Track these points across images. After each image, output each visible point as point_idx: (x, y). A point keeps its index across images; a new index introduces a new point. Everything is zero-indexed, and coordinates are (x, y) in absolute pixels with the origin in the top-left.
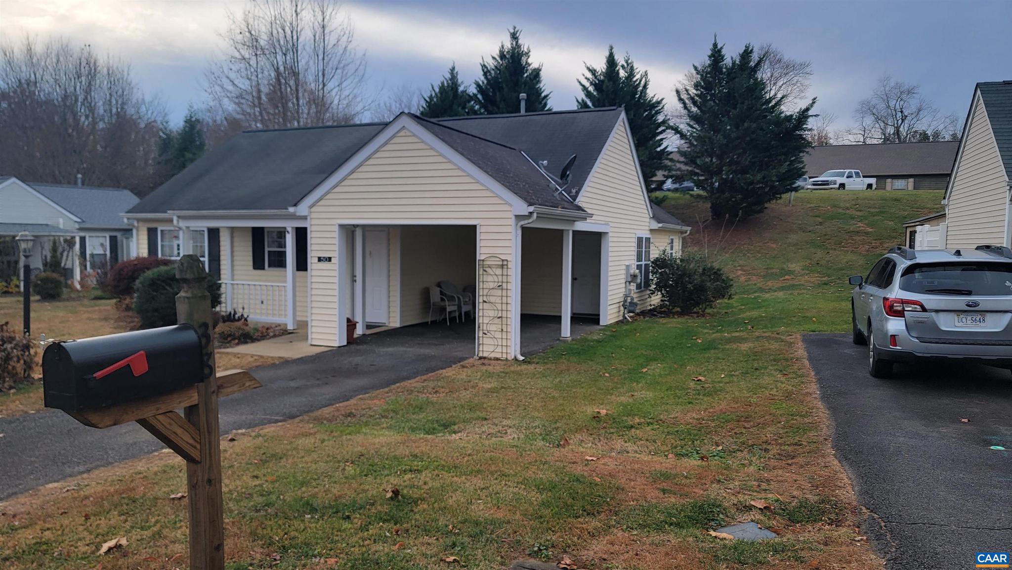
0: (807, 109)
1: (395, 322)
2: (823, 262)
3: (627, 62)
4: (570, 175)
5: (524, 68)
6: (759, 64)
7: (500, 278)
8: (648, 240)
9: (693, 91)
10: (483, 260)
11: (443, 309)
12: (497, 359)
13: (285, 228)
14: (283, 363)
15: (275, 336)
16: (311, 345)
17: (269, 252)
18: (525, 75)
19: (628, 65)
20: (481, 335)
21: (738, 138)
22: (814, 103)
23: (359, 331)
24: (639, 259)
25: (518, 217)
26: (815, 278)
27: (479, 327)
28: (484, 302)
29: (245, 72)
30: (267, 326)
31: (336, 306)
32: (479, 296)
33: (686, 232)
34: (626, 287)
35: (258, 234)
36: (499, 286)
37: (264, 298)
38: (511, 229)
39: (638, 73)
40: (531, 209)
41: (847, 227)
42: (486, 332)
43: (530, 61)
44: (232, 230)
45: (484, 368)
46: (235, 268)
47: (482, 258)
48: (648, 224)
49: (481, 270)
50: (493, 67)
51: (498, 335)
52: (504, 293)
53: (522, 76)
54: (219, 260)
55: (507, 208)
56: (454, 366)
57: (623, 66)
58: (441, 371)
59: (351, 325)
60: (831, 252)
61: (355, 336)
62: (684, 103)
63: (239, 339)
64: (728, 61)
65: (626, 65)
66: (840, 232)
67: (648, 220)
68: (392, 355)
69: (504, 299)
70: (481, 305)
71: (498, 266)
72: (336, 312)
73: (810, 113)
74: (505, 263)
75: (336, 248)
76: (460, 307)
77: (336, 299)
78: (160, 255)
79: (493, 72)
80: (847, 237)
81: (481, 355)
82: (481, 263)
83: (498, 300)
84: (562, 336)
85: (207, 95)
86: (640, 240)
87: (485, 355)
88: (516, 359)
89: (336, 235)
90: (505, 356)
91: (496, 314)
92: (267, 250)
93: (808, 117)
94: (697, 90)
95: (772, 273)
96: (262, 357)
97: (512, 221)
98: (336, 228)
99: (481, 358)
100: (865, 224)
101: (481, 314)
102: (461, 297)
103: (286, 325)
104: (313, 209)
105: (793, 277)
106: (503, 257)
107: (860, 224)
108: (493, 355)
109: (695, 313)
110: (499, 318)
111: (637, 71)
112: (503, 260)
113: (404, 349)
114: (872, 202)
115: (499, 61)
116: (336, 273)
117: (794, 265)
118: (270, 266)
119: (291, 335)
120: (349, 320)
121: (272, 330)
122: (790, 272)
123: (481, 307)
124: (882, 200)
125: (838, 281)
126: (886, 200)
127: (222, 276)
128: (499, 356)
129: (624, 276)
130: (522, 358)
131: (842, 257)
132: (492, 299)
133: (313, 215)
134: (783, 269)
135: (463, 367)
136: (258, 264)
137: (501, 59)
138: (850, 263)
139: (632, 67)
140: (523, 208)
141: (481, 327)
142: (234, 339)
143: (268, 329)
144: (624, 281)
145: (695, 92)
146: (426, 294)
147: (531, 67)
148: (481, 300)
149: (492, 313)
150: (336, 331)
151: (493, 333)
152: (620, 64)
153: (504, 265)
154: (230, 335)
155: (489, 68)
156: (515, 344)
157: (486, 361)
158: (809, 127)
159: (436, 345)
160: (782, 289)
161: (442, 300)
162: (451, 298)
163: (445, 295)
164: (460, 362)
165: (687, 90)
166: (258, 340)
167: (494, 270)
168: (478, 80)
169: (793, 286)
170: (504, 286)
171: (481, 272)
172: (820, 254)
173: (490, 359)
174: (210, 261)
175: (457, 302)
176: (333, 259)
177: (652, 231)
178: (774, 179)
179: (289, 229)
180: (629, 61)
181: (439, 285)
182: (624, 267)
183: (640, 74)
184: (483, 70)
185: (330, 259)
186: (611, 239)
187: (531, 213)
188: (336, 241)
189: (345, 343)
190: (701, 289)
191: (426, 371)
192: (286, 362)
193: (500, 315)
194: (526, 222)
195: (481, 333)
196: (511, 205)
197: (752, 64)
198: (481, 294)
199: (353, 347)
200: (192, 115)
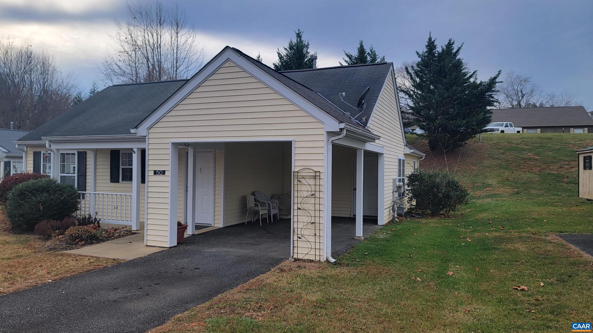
0: (495, 78)
1: (219, 224)
2: (510, 179)
3: (371, 51)
4: (365, 104)
5: (305, 55)
6: (458, 51)
7: (313, 187)
8: (404, 161)
9: (416, 68)
10: (298, 172)
11: (257, 213)
12: (311, 261)
13: (132, 149)
14: (113, 267)
15: (120, 236)
16: (147, 246)
17: (123, 169)
18: (306, 60)
19: (372, 53)
20: (296, 238)
21: (449, 97)
22: (499, 74)
23: (189, 232)
24: (399, 176)
25: (330, 134)
26: (509, 190)
27: (294, 232)
28: (299, 209)
29: (128, 62)
30: (115, 227)
31: (168, 212)
32: (294, 203)
33: (423, 157)
34: (393, 196)
35: (115, 155)
36: (313, 195)
37: (119, 204)
38: (323, 144)
39: (378, 58)
40: (342, 126)
41: (521, 156)
42: (300, 236)
43: (309, 51)
44: (96, 151)
45: (302, 272)
46: (98, 181)
47: (297, 170)
48: (403, 150)
49: (296, 180)
50: (286, 55)
51: (312, 239)
52: (317, 201)
53: (304, 60)
54: (85, 176)
55: (320, 125)
56: (273, 269)
57: (369, 54)
58: (262, 277)
59: (181, 228)
60: (515, 172)
61: (186, 236)
62: (411, 75)
63: (86, 241)
64: (439, 49)
65: (370, 53)
66: (517, 159)
67: (403, 147)
68: (215, 256)
69: (317, 206)
70: (296, 211)
71: (310, 177)
72: (168, 217)
73: (497, 80)
74: (318, 174)
75: (169, 162)
76: (269, 211)
77: (168, 206)
78: (42, 172)
79: (285, 57)
80: (523, 162)
81: (295, 256)
82: (296, 174)
83: (312, 207)
84: (357, 236)
85: (103, 75)
86: (400, 160)
87: (300, 257)
88: (328, 261)
89: (169, 151)
90: (318, 258)
91: (309, 220)
92: (121, 167)
93: (495, 83)
94: (419, 67)
95: (477, 186)
96: (98, 258)
97: (324, 137)
98: (170, 146)
99: (296, 260)
100: (533, 154)
101: (296, 220)
102: (271, 203)
103: (131, 226)
104: (150, 131)
105: (492, 188)
106: (316, 169)
107: (529, 154)
108: (306, 258)
109: (442, 214)
110: (312, 223)
111: (378, 56)
112: (316, 172)
113: (226, 249)
114: (533, 140)
115: (289, 51)
116: (169, 184)
117: (491, 181)
118: (123, 180)
119: (134, 235)
120: (179, 224)
121: (118, 231)
122: (490, 186)
123: (296, 214)
124: (539, 139)
125: (525, 192)
126: (542, 138)
127: (87, 188)
128: (313, 258)
129: (391, 187)
130: (333, 260)
131: (523, 175)
132: (306, 207)
133: (151, 136)
134: (484, 183)
135: (282, 270)
136: (114, 179)
137: (290, 50)
138: (530, 179)
139: (375, 54)
140: (335, 126)
141: (296, 231)
142: (81, 241)
143: (115, 230)
144: (392, 191)
145: (417, 68)
146: (244, 201)
147: (309, 55)
148: (296, 208)
149: (306, 219)
150: (168, 234)
151: (306, 237)
152: (367, 52)
153: (316, 176)
154: (78, 237)
155: (282, 55)
156: (327, 248)
157: (302, 264)
158: (497, 89)
159: (253, 245)
160: (488, 196)
161: (256, 205)
162: (263, 204)
163: (258, 201)
164: (277, 264)
165: (413, 67)
166: (103, 241)
167: (308, 180)
168: (275, 62)
169: (495, 194)
170: (317, 194)
171: (296, 183)
172: (507, 174)
173: (304, 261)
174: (78, 176)
175: (267, 208)
176: (166, 172)
177: (405, 154)
178: (475, 123)
179: (135, 150)
180: (373, 51)
181: (253, 194)
182: (392, 181)
183: (380, 58)
184: (279, 56)
185: (163, 172)
186: (385, 159)
187: (341, 130)
188: (169, 157)
189: (176, 244)
190: (448, 197)
191: (247, 276)
192: (118, 265)
193: (313, 221)
194: (337, 138)
195: (296, 237)
196: (323, 123)
197: (454, 51)
198: (296, 202)
199: (182, 247)
200: (95, 89)
